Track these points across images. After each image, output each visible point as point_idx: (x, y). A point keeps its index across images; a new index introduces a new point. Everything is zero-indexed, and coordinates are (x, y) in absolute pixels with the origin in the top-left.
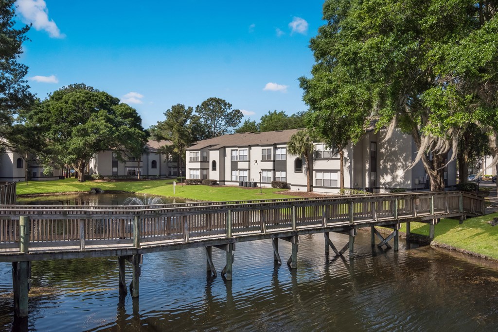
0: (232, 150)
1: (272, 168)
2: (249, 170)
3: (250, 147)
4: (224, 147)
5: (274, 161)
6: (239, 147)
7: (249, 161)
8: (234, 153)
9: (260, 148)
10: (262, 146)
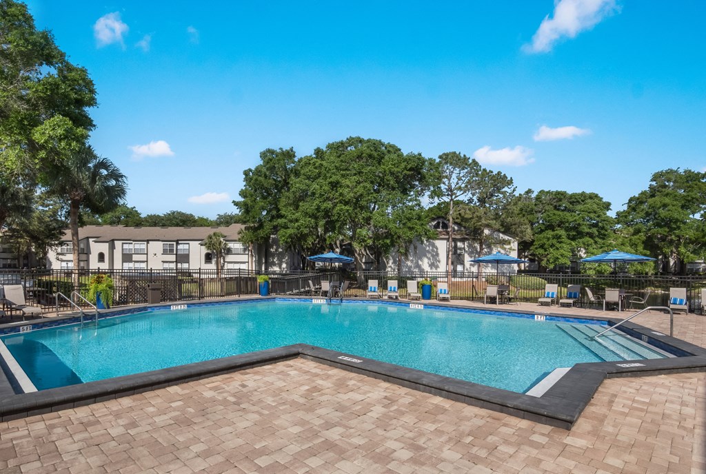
0: (123, 243)
1: (175, 260)
2: (147, 261)
3: (148, 241)
4: (113, 240)
5: (176, 254)
6: (134, 241)
7: (147, 254)
8: (126, 246)
9: (161, 244)
10: (162, 241)
